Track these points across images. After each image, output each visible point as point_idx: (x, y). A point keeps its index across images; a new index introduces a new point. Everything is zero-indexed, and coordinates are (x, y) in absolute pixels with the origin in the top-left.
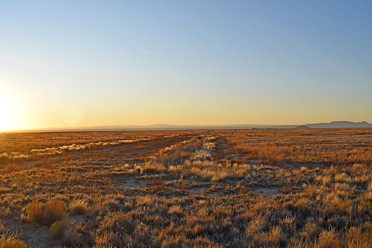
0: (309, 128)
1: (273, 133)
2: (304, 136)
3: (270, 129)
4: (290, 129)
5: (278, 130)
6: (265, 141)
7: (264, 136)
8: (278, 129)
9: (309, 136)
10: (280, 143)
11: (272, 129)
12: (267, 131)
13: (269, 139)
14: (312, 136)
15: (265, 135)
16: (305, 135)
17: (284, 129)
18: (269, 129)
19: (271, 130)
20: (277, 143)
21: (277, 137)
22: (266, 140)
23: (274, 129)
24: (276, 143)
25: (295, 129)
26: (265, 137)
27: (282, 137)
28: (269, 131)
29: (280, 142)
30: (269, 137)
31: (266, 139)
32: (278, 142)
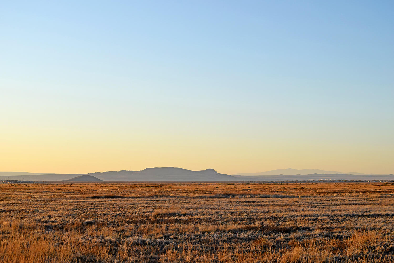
0: (101, 180)
1: (23, 192)
2: (99, 200)
3: (15, 181)
4: (59, 182)
5: (32, 184)
6: (8, 213)
7: (3, 200)
8: (33, 182)
9: (113, 201)
10: (53, 220)
11: (20, 182)
12: (8, 186)
13: (17, 208)
14: (120, 199)
15: (6, 197)
16: (103, 198)
17: (46, 183)
18: (11, 182)
19: (17, 185)
20: (43, 220)
21: (38, 203)
22: (10, 211)
23: (23, 182)
24: (39, 221)
25: (70, 183)
26: (5, 202)
27: (47, 201)
28: (12, 187)
29: (49, 217)
30: (16, 202)
31: (9, 208)
32: (47, 219)
